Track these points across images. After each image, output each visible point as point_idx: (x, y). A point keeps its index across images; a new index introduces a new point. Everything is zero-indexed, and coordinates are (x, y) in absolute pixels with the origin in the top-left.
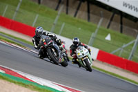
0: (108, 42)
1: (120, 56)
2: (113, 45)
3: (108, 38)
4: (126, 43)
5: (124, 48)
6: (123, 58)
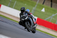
0: (43, 13)
1: (50, 22)
4: (54, 14)
5: (53, 17)
6: (53, 23)
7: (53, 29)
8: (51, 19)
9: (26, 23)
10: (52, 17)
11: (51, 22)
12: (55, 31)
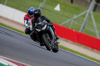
0: (57, 12)
1: (70, 28)
2: (63, 15)
3: (58, 8)
4: (77, 14)
5: (75, 19)
6: (74, 30)
7: (75, 41)
8: (72, 23)
9: (44, 36)
10: (73, 20)
11: (72, 29)
12: (78, 44)
